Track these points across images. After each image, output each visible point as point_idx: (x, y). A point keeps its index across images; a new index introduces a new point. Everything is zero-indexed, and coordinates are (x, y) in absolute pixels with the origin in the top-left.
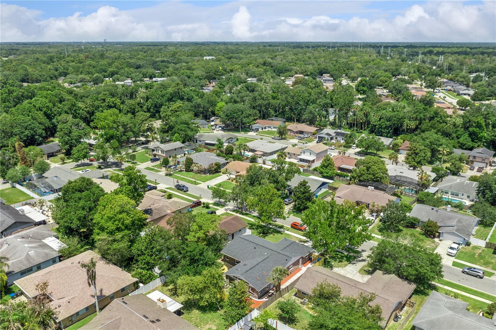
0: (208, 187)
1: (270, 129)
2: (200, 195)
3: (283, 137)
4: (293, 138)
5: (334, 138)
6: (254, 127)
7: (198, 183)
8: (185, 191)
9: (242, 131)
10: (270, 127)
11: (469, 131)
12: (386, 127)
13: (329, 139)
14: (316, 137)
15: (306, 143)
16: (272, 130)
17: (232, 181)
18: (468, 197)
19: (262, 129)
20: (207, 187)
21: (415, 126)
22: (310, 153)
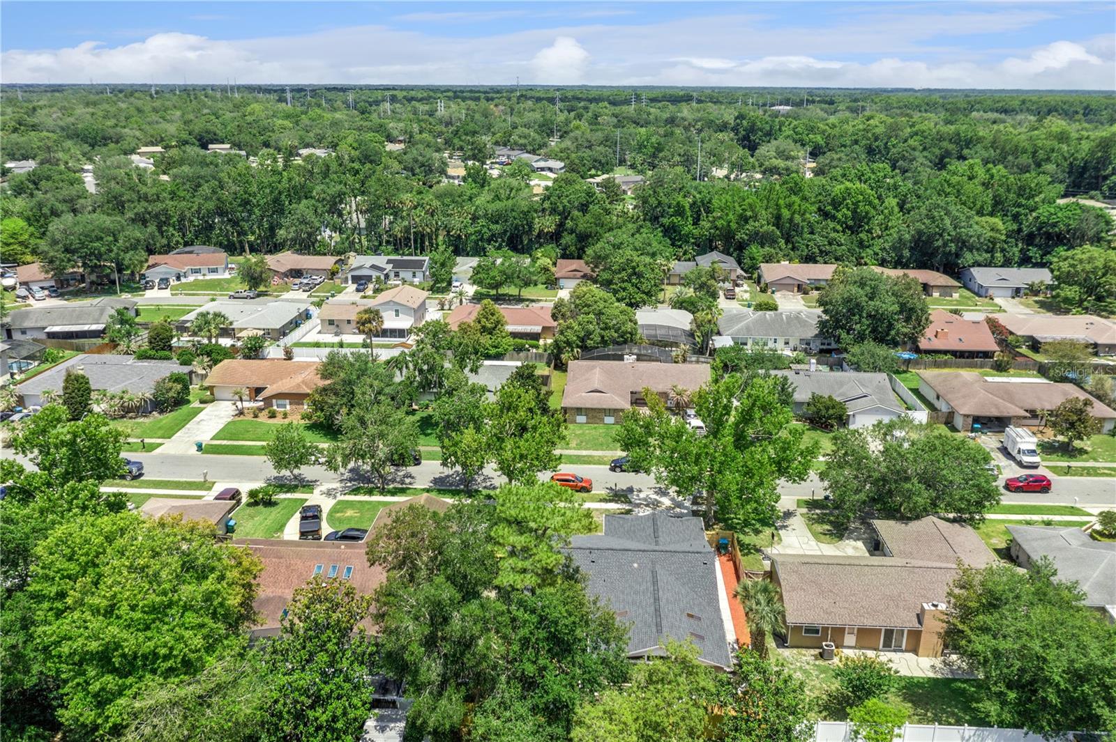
0: (200, 447)
1: (201, 278)
2: (205, 475)
3: (262, 288)
4: (286, 289)
5: (392, 275)
6: (154, 275)
7: (151, 444)
8: (135, 478)
9: (121, 291)
10: (197, 271)
11: (662, 225)
12: (493, 235)
13: (382, 277)
14: (347, 278)
15: (333, 296)
16: (208, 277)
17: (256, 416)
18: (787, 343)
19: (178, 278)
20: (193, 451)
21: (554, 227)
22: (397, 311)
